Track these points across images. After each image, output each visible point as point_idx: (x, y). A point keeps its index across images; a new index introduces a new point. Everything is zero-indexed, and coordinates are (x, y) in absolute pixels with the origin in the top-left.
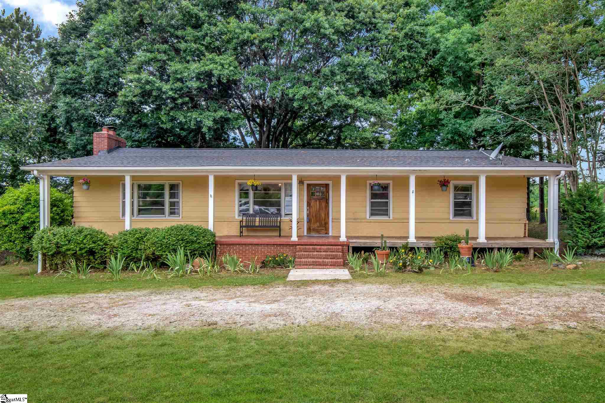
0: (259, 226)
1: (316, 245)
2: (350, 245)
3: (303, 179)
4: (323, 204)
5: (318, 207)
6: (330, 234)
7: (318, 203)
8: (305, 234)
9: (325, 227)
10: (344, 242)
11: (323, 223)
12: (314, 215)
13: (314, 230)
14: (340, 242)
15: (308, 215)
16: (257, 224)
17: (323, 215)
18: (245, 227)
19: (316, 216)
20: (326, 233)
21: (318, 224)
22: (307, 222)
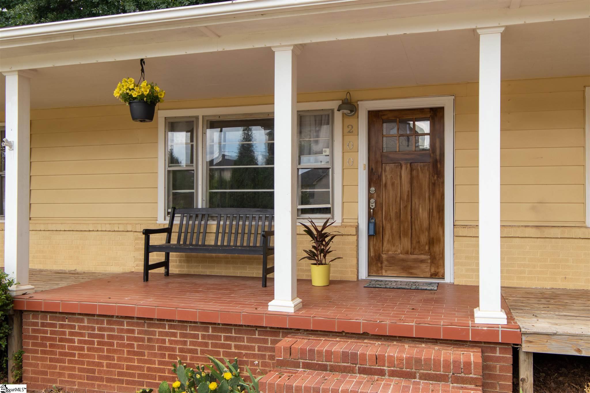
0: (215, 248)
1: (364, 335)
2: (525, 348)
3: (355, 96)
4: (424, 178)
5: (406, 187)
6: (449, 278)
7: (405, 173)
8: (363, 274)
9: (429, 252)
10: (492, 330)
11: (424, 239)
12: (393, 214)
13: (393, 262)
14: (476, 332)
15: (371, 216)
16: (210, 240)
17: (423, 214)
18: (177, 249)
19: (398, 216)
20: (434, 275)
21: (406, 243)
22: (370, 236)
